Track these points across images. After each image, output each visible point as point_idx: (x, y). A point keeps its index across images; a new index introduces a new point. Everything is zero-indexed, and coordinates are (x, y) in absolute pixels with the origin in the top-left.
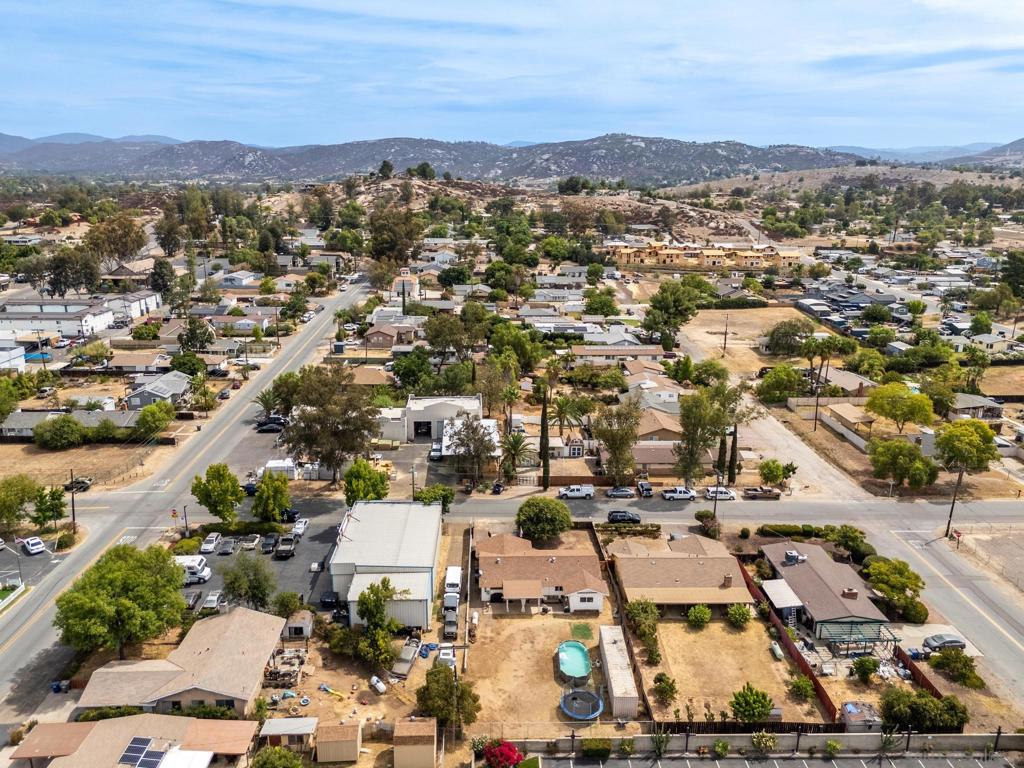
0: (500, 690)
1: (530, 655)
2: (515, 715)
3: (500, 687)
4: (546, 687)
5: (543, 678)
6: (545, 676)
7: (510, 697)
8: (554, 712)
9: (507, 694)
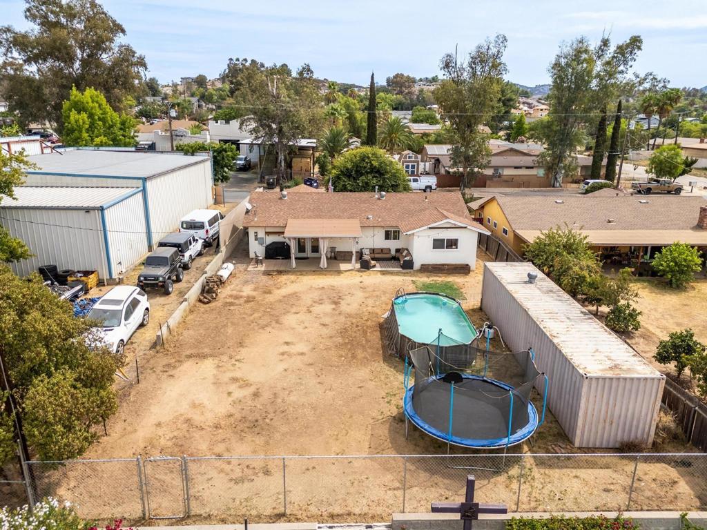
0: (235, 380)
1: (327, 320)
2: (260, 440)
3: (238, 374)
4: (362, 373)
5: (354, 357)
6: (360, 354)
7: (256, 395)
8: (384, 431)
9: (252, 389)
